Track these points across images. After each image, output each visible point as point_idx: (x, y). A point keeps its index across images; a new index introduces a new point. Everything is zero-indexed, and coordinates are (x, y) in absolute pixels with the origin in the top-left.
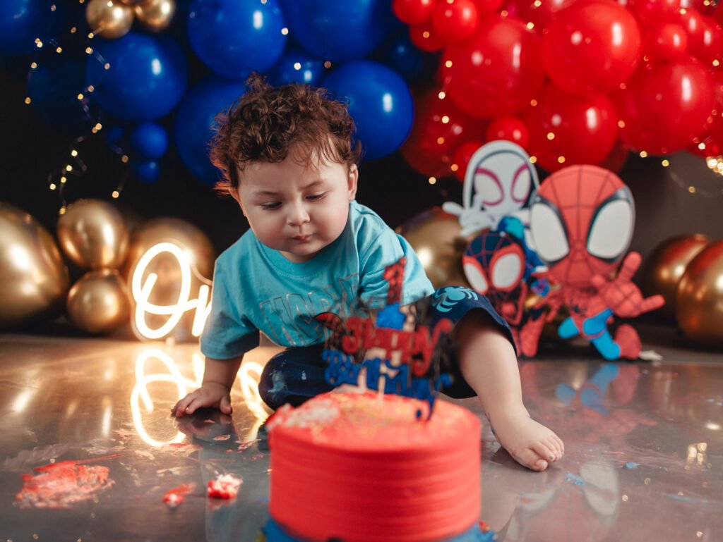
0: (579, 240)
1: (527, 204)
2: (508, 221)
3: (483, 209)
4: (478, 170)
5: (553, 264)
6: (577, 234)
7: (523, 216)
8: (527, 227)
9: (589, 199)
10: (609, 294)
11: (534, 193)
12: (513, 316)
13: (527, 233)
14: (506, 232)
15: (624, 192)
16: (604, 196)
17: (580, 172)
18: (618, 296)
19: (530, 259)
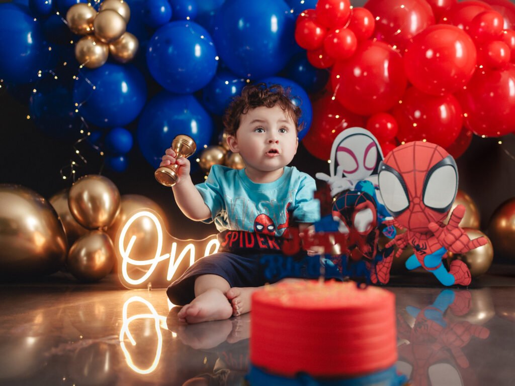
0: (416, 196)
1: (375, 172)
2: (363, 184)
3: (344, 176)
4: (339, 149)
5: (398, 214)
6: (415, 193)
9: (423, 165)
10: (443, 235)
11: (381, 163)
12: (370, 254)
13: (377, 192)
14: (361, 192)
15: (449, 160)
16: (433, 164)
17: (414, 145)
18: (450, 238)
19: (381, 211)
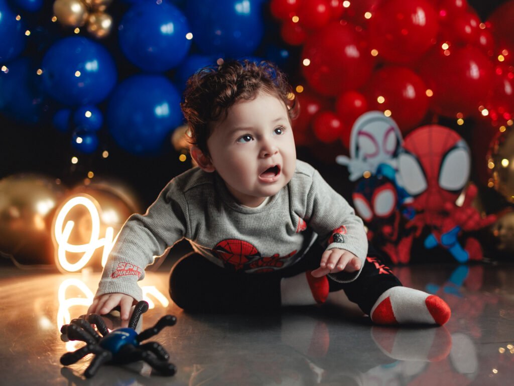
0: (433, 177)
1: (395, 155)
2: (383, 167)
3: (365, 160)
4: (360, 133)
5: (416, 197)
6: (431, 173)
7: (393, 163)
8: (396, 170)
10: (457, 215)
11: (400, 147)
12: (391, 235)
13: (397, 175)
14: (382, 175)
15: (461, 143)
16: (448, 146)
17: (431, 131)
18: (464, 217)
